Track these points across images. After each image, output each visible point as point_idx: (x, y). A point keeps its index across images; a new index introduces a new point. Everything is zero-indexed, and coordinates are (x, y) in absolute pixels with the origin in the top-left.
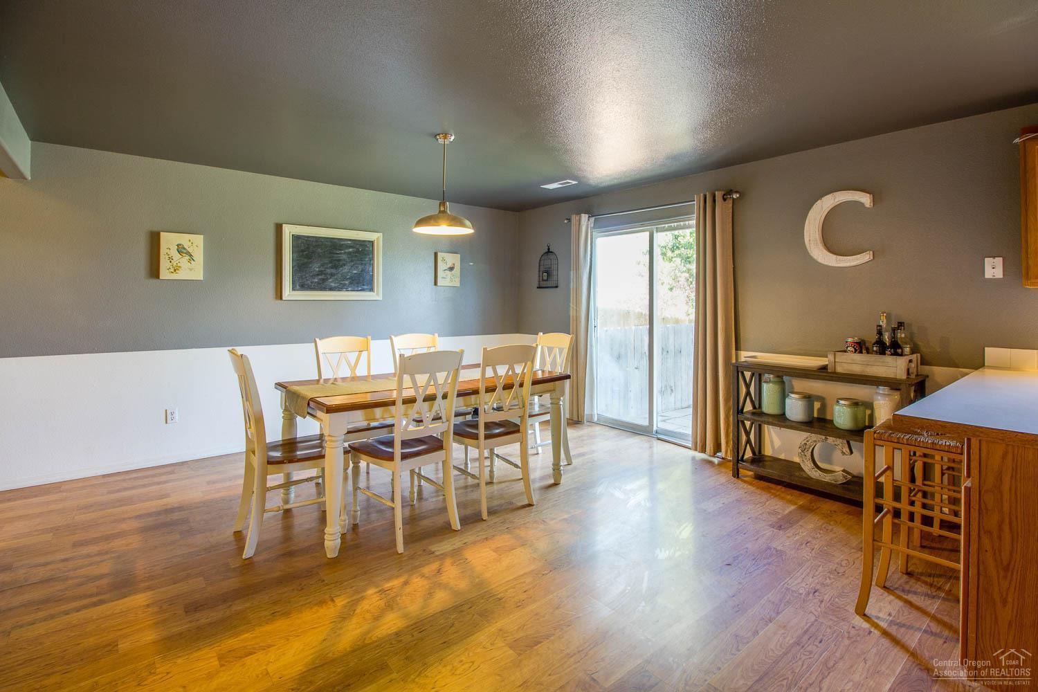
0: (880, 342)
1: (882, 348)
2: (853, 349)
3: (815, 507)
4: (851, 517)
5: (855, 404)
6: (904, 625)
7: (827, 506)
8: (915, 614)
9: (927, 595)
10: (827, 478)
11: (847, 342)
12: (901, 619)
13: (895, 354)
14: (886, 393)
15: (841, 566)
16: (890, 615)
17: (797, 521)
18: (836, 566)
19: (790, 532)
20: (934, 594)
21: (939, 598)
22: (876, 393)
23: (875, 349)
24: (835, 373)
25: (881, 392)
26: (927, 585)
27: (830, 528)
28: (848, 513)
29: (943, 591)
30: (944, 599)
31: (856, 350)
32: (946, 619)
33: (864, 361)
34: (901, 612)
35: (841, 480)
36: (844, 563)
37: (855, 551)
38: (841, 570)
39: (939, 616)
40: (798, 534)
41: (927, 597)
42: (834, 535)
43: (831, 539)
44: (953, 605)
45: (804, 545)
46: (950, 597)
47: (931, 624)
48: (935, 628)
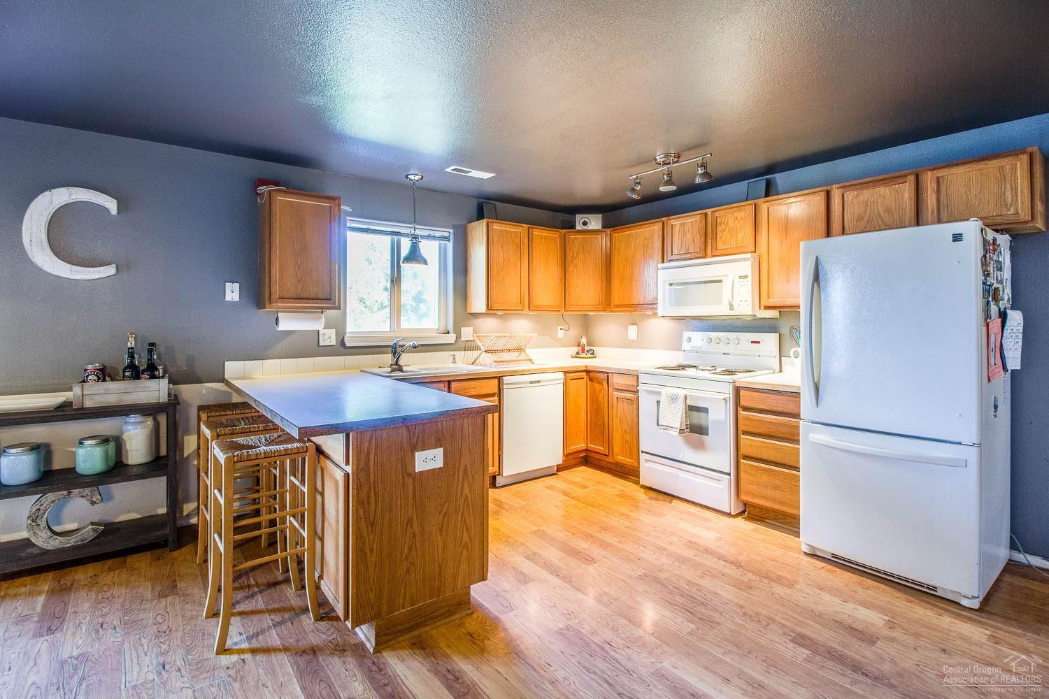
0: (132, 366)
1: (135, 373)
2: (96, 378)
3: (69, 584)
4: (117, 572)
5: (105, 440)
6: (258, 634)
7: (81, 574)
8: (255, 618)
9: (247, 598)
10: (71, 541)
11: (86, 370)
12: (251, 631)
13: (153, 377)
14: (138, 420)
15: (160, 624)
16: (240, 634)
17: (65, 611)
18: (155, 627)
19: (69, 627)
20: (250, 593)
21: (256, 594)
22: (126, 423)
23: (127, 374)
24: (82, 409)
25: (132, 421)
26: (239, 590)
27: (109, 594)
28: (110, 569)
29: (253, 586)
30: (261, 592)
31: (99, 378)
32: (276, 606)
33: (120, 389)
34: (246, 625)
35: (92, 535)
36: (159, 619)
37: (156, 601)
38: (165, 628)
39: (270, 607)
40: (81, 623)
41: (249, 600)
42: (121, 600)
43: (122, 606)
44: (269, 591)
45: (101, 632)
46: (261, 587)
47: (272, 617)
48: (277, 618)
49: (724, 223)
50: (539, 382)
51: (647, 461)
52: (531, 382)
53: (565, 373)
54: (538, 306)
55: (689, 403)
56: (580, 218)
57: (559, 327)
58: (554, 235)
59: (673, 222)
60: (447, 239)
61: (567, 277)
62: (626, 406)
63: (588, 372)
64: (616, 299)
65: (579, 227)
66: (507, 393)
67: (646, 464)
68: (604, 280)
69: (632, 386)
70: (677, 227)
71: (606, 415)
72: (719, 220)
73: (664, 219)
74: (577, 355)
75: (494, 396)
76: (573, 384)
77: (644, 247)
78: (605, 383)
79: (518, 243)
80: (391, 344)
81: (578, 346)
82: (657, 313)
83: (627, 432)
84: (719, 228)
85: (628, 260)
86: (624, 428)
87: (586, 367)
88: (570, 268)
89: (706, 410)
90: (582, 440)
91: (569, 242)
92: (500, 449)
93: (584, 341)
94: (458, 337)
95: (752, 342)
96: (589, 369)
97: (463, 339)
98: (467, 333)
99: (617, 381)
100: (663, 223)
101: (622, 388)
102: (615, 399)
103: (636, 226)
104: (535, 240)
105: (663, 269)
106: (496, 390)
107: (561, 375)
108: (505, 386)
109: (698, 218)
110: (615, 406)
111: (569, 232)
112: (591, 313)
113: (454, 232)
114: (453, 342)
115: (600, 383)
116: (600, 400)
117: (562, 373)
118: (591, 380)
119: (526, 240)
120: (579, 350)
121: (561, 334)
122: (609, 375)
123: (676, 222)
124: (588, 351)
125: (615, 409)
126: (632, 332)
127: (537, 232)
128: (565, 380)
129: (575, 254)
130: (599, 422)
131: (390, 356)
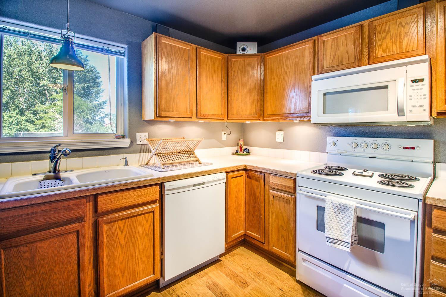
49: (384, 32)
50: (203, 184)
51: (304, 260)
52: (195, 185)
53: (227, 173)
54: (204, 115)
55: (359, 214)
56: (240, 46)
57: (223, 133)
58: (218, 57)
59: (325, 38)
60: (122, 54)
61: (229, 92)
62: (282, 205)
63: (246, 170)
64: (269, 110)
65: (239, 52)
66: (168, 199)
67: (304, 264)
68: (259, 94)
69: (289, 187)
70: (330, 42)
71: (263, 208)
72: (378, 29)
73: (315, 38)
74: (237, 153)
75: (156, 202)
76: (233, 182)
77: (295, 64)
78: (262, 182)
79: (187, 59)
80: (49, 149)
81: (238, 146)
82: (310, 121)
83: (283, 228)
84: (378, 36)
85: (280, 77)
86: (280, 224)
87: (245, 166)
88: (232, 85)
89: (382, 226)
90: (241, 228)
91: (231, 64)
92: (162, 253)
93: (241, 143)
94: (133, 141)
95: (405, 148)
96: (248, 168)
97: (138, 143)
98: (142, 137)
99: (273, 180)
100: (314, 41)
101: (279, 188)
102: (271, 197)
103: (288, 47)
104: (202, 59)
105: (316, 80)
106: (157, 196)
107: (223, 175)
108: (166, 193)
109: (353, 30)
110: (271, 203)
111: (231, 56)
112: (248, 122)
113: (129, 48)
114: (128, 145)
115: (257, 180)
116: (258, 194)
117: (225, 174)
118: (249, 177)
119: (194, 57)
120: (238, 149)
121: (224, 137)
122: (266, 174)
123: (328, 38)
124: (244, 150)
125: (271, 206)
126: (280, 137)
127: (204, 52)
128: (227, 179)
129: (236, 74)
130: (256, 214)
131: (48, 161)
